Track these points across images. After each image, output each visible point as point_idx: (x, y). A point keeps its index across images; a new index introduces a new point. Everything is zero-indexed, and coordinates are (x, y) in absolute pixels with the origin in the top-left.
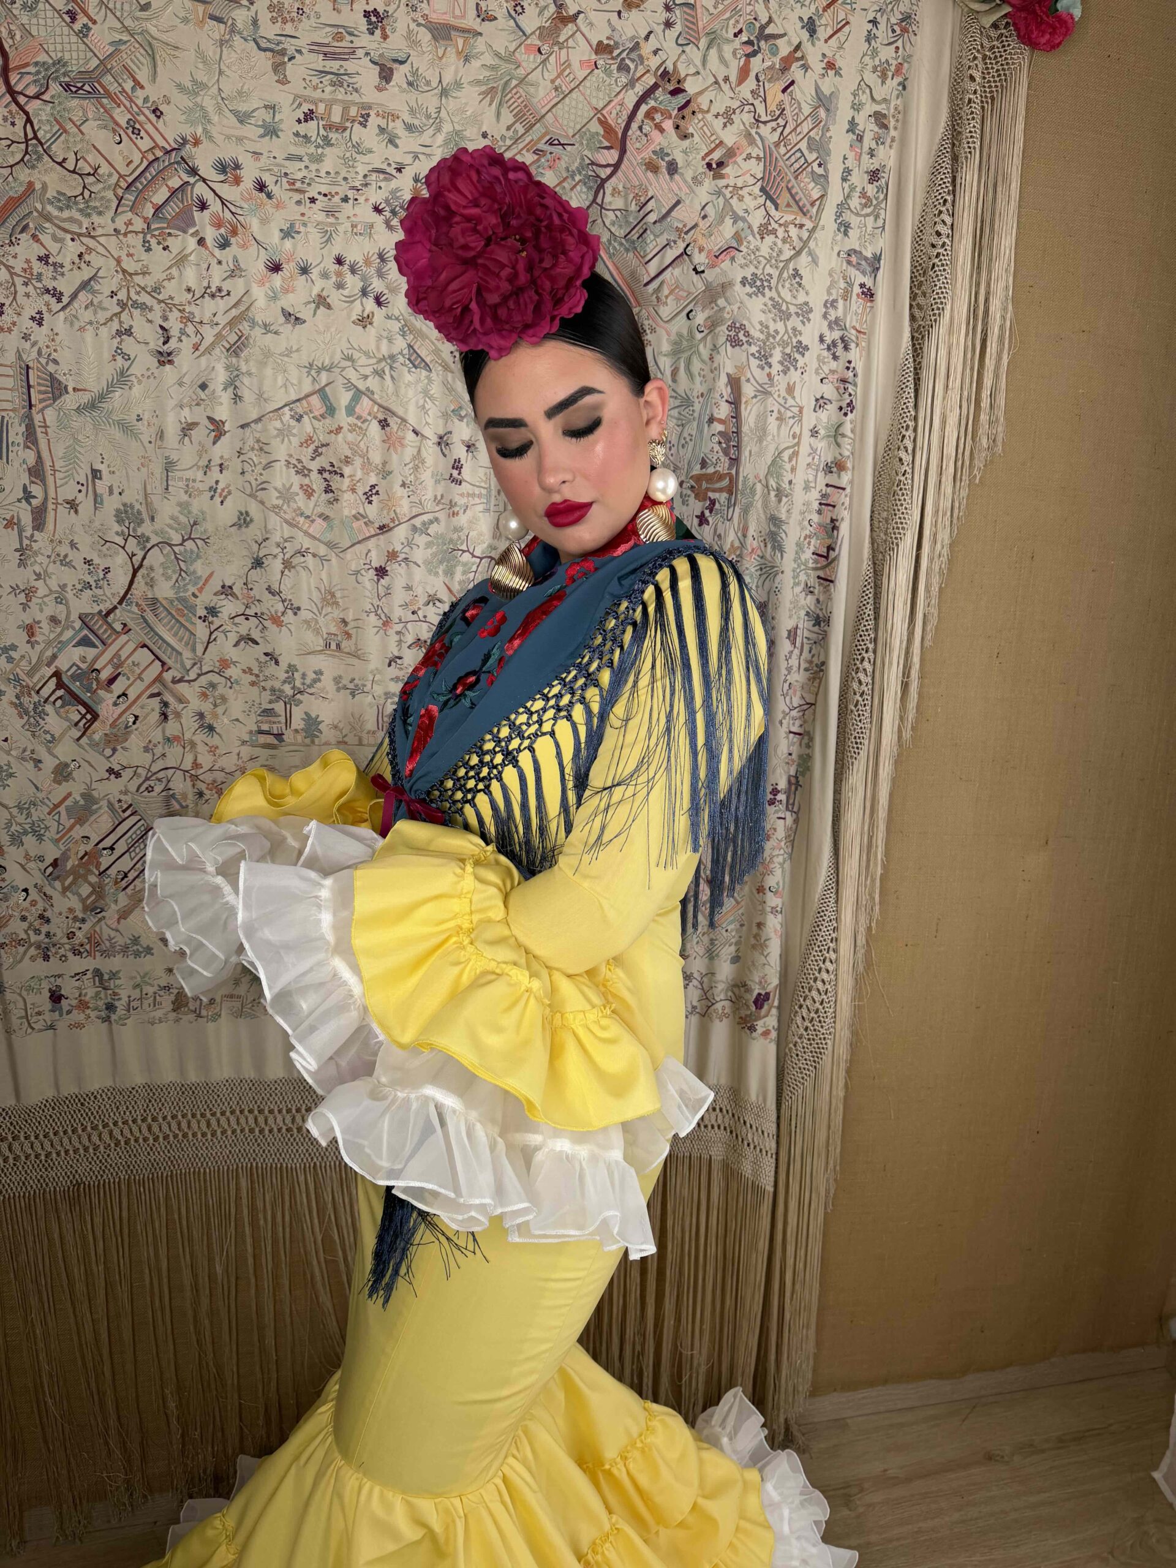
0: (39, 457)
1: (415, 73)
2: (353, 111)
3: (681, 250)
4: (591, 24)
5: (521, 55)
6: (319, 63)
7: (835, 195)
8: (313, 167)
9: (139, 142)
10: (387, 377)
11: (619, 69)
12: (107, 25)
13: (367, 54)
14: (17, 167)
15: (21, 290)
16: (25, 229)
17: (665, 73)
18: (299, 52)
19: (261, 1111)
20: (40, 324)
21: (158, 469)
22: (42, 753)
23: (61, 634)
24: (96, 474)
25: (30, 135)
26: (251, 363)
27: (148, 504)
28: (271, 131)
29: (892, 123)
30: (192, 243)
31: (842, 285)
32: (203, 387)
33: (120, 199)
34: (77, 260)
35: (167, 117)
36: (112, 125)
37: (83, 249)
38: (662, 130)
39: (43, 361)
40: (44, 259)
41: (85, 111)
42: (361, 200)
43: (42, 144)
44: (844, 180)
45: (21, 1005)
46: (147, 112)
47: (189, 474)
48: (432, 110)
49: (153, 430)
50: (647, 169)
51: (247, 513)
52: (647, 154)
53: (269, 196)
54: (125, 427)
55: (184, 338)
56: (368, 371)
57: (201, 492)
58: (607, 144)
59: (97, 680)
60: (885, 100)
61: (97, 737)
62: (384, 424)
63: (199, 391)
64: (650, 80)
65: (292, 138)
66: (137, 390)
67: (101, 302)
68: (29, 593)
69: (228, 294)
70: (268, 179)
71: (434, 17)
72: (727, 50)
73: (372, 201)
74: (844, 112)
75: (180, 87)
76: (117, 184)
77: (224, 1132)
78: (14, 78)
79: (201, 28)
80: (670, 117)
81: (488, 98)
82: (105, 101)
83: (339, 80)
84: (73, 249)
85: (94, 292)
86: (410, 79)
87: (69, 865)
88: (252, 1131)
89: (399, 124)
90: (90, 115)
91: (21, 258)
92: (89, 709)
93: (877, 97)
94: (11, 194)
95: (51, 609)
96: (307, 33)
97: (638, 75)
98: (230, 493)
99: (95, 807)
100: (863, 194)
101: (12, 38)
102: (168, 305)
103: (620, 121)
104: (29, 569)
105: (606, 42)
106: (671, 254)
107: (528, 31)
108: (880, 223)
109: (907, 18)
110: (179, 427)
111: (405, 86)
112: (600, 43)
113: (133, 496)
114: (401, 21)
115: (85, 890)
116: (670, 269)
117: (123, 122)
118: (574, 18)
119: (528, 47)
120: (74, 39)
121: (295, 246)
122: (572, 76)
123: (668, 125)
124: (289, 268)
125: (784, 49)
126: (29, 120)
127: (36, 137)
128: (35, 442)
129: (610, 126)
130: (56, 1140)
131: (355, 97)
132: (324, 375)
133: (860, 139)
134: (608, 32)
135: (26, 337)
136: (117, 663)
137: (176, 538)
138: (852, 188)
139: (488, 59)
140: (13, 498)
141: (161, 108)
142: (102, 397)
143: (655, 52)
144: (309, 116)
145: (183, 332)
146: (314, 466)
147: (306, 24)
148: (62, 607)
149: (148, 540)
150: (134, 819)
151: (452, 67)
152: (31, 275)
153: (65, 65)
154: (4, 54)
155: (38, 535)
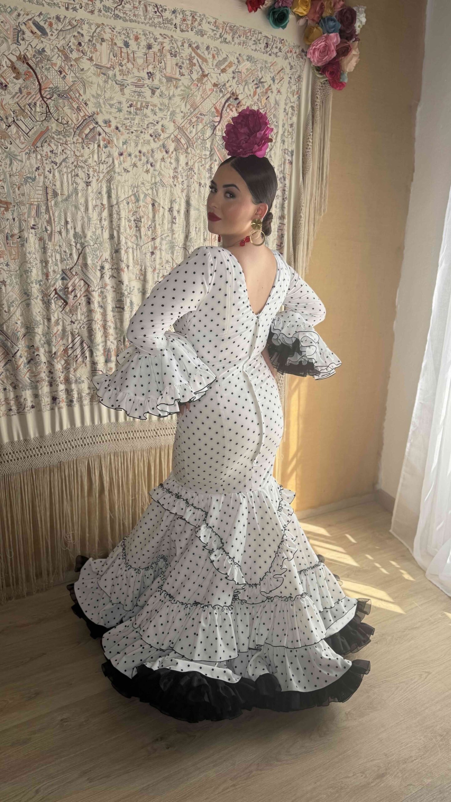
0: (50, 217)
1: (162, 92)
2: (144, 104)
4: (212, 77)
5: (192, 87)
6: (134, 89)
7: (280, 132)
8: (132, 122)
9: (81, 114)
10: (154, 190)
11: (220, 91)
12: (71, 75)
13: (148, 86)
14: (43, 122)
15: (45, 162)
16: (46, 142)
17: (233, 93)
18: (128, 85)
19: (118, 433)
20: (50, 173)
21: (86, 220)
22: (51, 316)
23: (56, 276)
24: (67, 222)
26: (115, 186)
27: (83, 232)
28: (120, 110)
29: (296, 109)
30: (96, 146)
31: (283, 160)
32: (100, 193)
33: (75, 132)
34: (62, 152)
35: (89, 105)
36: (72, 108)
37: (63, 148)
38: (232, 111)
39: (51, 185)
40: (52, 152)
41: (64, 104)
42: (146, 132)
43: (51, 114)
44: (283, 127)
45: (44, 401)
46: (83, 104)
47: (95, 222)
48: (167, 104)
49: (84, 208)
51: (113, 235)
53: (119, 131)
54: (76, 207)
55: (94, 177)
56: (148, 188)
57: (99, 228)
58: (216, 115)
59: (68, 291)
60: (294, 102)
61: (67, 310)
62: (153, 205)
63: (98, 194)
64: (228, 95)
65: (126, 113)
66: (80, 194)
67: (69, 166)
68: (47, 262)
69: (107, 163)
70: (119, 126)
71: (167, 75)
72: (250, 86)
73: (150, 133)
74: (282, 106)
75: (93, 96)
76: (74, 127)
77: (106, 441)
78: (43, 92)
79: (99, 77)
80: (235, 107)
81: (183, 100)
82: (70, 100)
83: (139, 94)
84: (60, 149)
85: (67, 163)
86: (160, 94)
87: (59, 354)
88: (115, 440)
89: (157, 108)
90: (66, 105)
91: (45, 151)
92: (65, 301)
93: (292, 101)
94: (42, 130)
95: (54, 268)
96: (130, 79)
97: (225, 93)
98: (107, 228)
99: (67, 334)
100: (288, 131)
101: (42, 79)
102: (89, 166)
103: (220, 108)
104: (47, 254)
107: (194, 79)
108: (293, 140)
109: (299, 77)
110: (92, 207)
111: (159, 96)
112: (215, 83)
113: (79, 230)
114: (158, 76)
115: (63, 362)
117: (76, 108)
118: (207, 75)
119: (194, 84)
120: (61, 80)
121: (127, 148)
122: (206, 93)
123: (234, 109)
124: (125, 154)
125: (266, 87)
126: (47, 106)
127: (49, 112)
128: (49, 212)
129: (218, 110)
130: (54, 447)
131: (144, 100)
132: (136, 189)
133: (287, 114)
134: (217, 80)
135: (45, 177)
136: (74, 286)
137: (92, 243)
138: (285, 129)
139: (183, 88)
140: (42, 231)
141: (88, 102)
142: (69, 197)
143: (230, 86)
144: (131, 106)
145: (93, 175)
146: (132, 219)
147: (130, 76)
148: (56, 267)
149: (84, 244)
150: (79, 337)
151: (172, 90)
152: (47, 157)
153: (58, 88)
154: (40, 84)
155: (49, 243)
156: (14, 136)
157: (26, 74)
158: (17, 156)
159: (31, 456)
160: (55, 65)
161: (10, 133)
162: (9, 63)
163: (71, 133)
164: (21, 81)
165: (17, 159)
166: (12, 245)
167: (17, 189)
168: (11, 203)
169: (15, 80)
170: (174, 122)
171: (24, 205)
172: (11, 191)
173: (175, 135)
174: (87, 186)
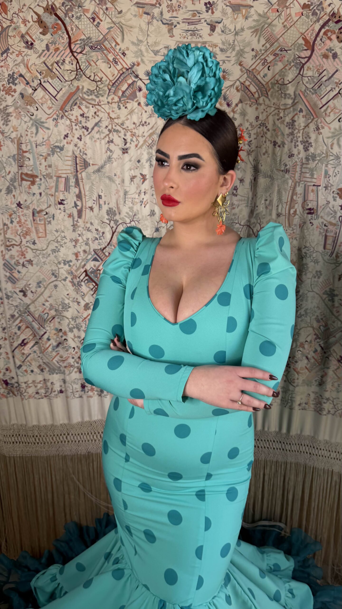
0: (80, 190)
1: (225, 27)
3: (337, 92)
5: (270, 14)
6: (186, 27)
9: (117, 67)
11: (313, 14)
12: (106, 21)
13: (206, 21)
14: (73, 81)
15: (74, 127)
16: (76, 104)
17: (334, 14)
18: (178, 23)
20: (81, 140)
21: (122, 194)
22: (80, 300)
23: (87, 257)
24: (100, 197)
25: (78, 68)
27: (118, 208)
30: (136, 104)
32: (139, 161)
33: (110, 90)
34: (94, 115)
35: (128, 56)
36: (107, 61)
37: (96, 110)
38: (331, 40)
39: (81, 154)
40: (82, 115)
43: (82, 71)
45: (71, 388)
46: (120, 54)
47: (133, 196)
48: (231, 42)
49: (120, 179)
50: (323, 57)
51: (154, 211)
52: (324, 51)
54: (110, 179)
55: (132, 142)
57: (137, 203)
58: (306, 48)
63: (137, 163)
64: (326, 18)
66: (115, 164)
67: (102, 130)
68: (76, 241)
69: (149, 124)
75: (133, 43)
76: (109, 84)
78: (73, 46)
79: (141, 18)
80: (335, 33)
81: (255, 34)
82: (105, 52)
83: (194, 33)
84: (93, 110)
85: (100, 127)
86: (223, 29)
89: (218, 48)
90: (99, 58)
91: (74, 115)
94: (71, 91)
95: (84, 247)
96: (182, 15)
97: (321, 16)
98: (147, 203)
101: (72, 31)
102: (126, 130)
103: (312, 37)
104: (77, 233)
105: (307, 3)
106: (332, 94)
107: (273, 3)
110: (129, 178)
111: (220, 32)
112: (305, 4)
113: (113, 205)
114: (220, 6)
116: (332, 101)
117: (111, 59)
119: (272, 10)
120: (94, 28)
122: (291, 20)
123: (334, 37)
126: (78, 62)
127: (80, 68)
128: (79, 185)
129: (308, 40)
130: (82, 436)
131: (200, 40)
135: (76, 146)
137: (128, 221)
139: (256, 17)
140: (71, 206)
141: (126, 52)
142: (102, 167)
143: (329, 5)
145: (132, 140)
147: (181, 11)
148: (87, 247)
149: (118, 221)
151: (241, 22)
152: (78, 122)
153: (91, 39)
154: (69, 37)
155: (79, 220)
156: (40, 101)
157: (53, 27)
158: (43, 122)
159: (58, 442)
160: (87, 11)
161: (36, 99)
162: (35, 17)
163: (106, 91)
164: (48, 36)
165: (43, 126)
166: (39, 222)
167: (44, 160)
168: (37, 177)
169: (42, 36)
170: (240, 65)
171: (51, 177)
172: (38, 163)
173: (242, 80)
174: (124, 153)
